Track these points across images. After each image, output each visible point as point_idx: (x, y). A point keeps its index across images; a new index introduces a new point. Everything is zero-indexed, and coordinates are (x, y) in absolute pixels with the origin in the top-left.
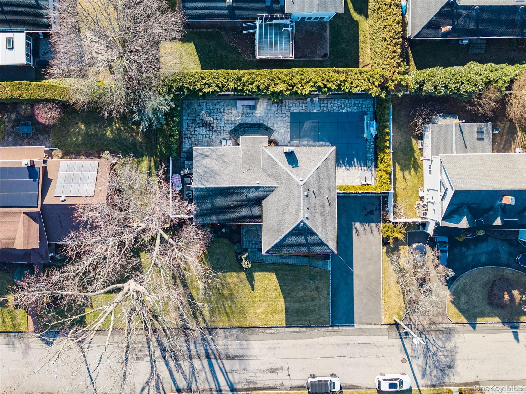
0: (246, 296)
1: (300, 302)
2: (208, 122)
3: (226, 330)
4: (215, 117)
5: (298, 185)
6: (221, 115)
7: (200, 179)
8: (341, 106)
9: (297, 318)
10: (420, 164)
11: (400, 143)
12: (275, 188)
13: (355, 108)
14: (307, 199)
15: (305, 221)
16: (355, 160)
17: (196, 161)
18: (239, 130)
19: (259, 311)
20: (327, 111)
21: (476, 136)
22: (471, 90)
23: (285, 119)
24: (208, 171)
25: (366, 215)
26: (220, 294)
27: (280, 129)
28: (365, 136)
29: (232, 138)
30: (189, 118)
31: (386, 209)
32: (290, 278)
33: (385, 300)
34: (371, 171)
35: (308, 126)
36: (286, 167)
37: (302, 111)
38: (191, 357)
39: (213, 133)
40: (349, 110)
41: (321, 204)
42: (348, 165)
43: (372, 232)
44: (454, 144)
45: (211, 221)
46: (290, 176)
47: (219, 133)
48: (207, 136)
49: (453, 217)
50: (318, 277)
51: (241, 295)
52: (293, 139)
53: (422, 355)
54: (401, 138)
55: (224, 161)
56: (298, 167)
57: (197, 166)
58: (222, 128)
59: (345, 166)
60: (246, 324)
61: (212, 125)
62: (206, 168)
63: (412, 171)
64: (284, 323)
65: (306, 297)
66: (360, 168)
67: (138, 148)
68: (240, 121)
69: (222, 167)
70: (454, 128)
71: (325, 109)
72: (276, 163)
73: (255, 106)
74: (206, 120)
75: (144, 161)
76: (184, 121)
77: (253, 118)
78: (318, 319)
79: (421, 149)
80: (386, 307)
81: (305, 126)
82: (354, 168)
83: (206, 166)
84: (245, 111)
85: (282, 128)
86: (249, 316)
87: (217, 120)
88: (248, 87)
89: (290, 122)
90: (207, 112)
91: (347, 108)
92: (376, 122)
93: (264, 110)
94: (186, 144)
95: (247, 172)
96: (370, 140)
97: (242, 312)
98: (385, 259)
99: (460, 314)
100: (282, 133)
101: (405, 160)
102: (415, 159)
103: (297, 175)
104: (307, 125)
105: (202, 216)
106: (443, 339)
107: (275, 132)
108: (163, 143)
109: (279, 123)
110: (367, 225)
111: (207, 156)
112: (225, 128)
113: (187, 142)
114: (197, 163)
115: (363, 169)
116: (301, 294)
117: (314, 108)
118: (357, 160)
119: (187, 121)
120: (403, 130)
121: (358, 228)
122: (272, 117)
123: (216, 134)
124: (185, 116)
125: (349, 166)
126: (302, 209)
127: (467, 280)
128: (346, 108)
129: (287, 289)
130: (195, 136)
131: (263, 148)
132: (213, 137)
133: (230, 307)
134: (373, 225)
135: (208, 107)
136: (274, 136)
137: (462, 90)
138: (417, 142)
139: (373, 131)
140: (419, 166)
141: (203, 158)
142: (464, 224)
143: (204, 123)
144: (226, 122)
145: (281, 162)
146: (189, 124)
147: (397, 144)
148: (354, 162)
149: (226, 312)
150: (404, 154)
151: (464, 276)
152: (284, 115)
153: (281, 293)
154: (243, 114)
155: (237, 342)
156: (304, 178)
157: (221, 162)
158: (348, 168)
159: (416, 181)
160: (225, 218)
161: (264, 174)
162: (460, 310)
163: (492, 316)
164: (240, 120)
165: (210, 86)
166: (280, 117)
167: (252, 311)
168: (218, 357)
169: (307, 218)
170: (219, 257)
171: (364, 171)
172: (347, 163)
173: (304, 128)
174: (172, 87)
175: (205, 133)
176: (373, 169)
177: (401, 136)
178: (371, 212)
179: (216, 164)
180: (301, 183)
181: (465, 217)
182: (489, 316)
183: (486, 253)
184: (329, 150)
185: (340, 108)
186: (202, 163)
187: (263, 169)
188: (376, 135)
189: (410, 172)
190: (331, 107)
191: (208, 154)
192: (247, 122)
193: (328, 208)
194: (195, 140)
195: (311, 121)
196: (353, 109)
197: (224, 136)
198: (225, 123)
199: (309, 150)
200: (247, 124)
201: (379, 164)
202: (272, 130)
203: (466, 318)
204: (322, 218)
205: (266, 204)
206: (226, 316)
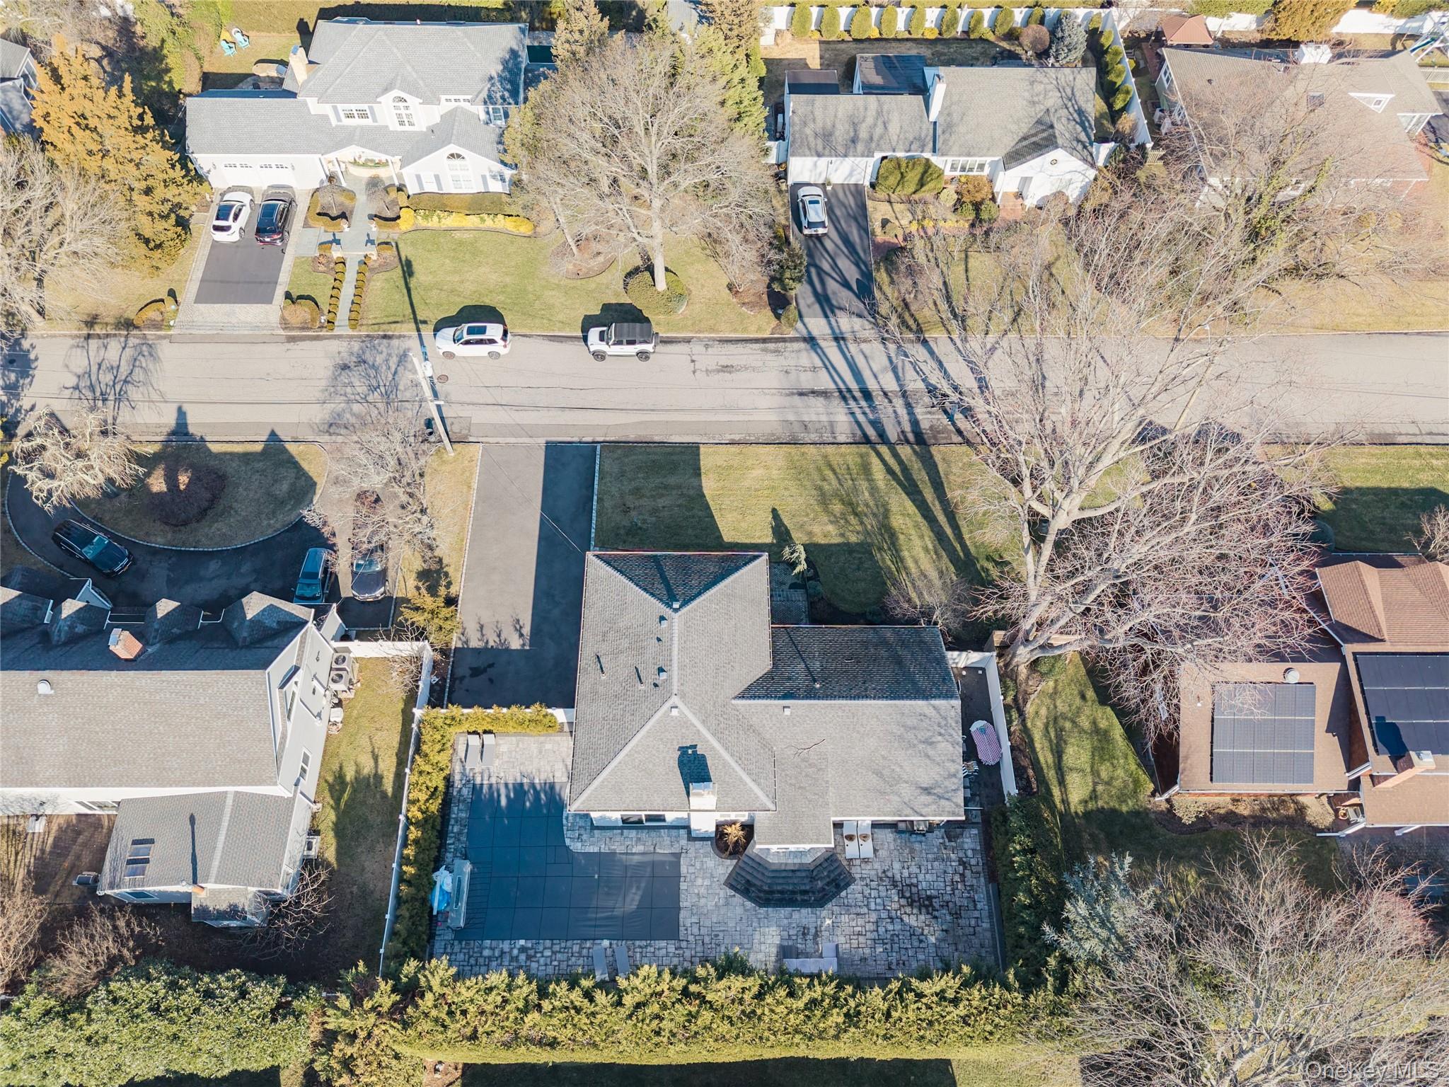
0: (790, 499)
1: (666, 487)
2: (915, 911)
3: (831, 440)
4: (898, 927)
5: (683, 696)
6: (882, 930)
7: (943, 723)
8: (529, 958)
9: (674, 458)
10: (327, 794)
11: (371, 849)
12: (742, 696)
13: (486, 953)
14: (661, 664)
15: (666, 611)
16: (503, 802)
17: (955, 776)
18: (828, 884)
19: (758, 472)
20: (569, 943)
21: (155, 853)
22: (135, 984)
23: (695, 920)
24: (921, 746)
25: (491, 666)
26: (851, 504)
27: (709, 887)
28: (468, 867)
29: (845, 863)
30: (973, 922)
31: (435, 679)
32: (690, 531)
33: (469, 487)
34: (463, 774)
35: (628, 900)
36: (713, 748)
37: (644, 943)
38: (904, 395)
39: (898, 877)
40: (506, 945)
41: (622, 657)
42: (526, 788)
43: (482, 627)
44: (225, 824)
45: (897, 633)
46: (703, 722)
47: (881, 879)
48: (914, 869)
49: (278, 622)
50: (622, 532)
51: (801, 501)
52: (673, 859)
53: (401, 387)
54: (367, 864)
55: (879, 774)
56: (680, 748)
57: (953, 761)
58: (874, 893)
59: (533, 785)
60: (785, 448)
61: (903, 902)
62: (928, 756)
63: (350, 775)
64: (703, 449)
65: (652, 496)
66: (493, 780)
67: (1102, 836)
68: (824, 913)
69: (884, 757)
70: (214, 871)
71: (576, 948)
72: (739, 760)
73: (785, 957)
74: (922, 917)
75: (1081, 802)
76: (985, 914)
77: (786, 921)
78: (627, 456)
79: (314, 831)
80: (467, 474)
81: (637, 898)
82: (511, 781)
83: (928, 762)
84: (810, 943)
85: (703, 891)
86: (781, 462)
87: (890, 918)
88: (823, 994)
89: (679, 908)
90: (921, 941)
91: (511, 952)
92: (432, 909)
93: (756, 946)
94: (972, 846)
95: (816, 741)
96: (455, 856)
97: (798, 471)
98: (456, 570)
99: (298, 459)
100: (703, 878)
101: (364, 803)
102: (336, 808)
103: (685, 724)
104: (632, 901)
105: (921, 641)
106: (348, 416)
107: (723, 879)
108: (1051, 829)
109: (711, 905)
110: (491, 643)
111: (927, 791)
112: (867, 892)
113: (970, 853)
114: (953, 770)
115: (486, 777)
116: (661, 502)
117: (609, 951)
118: (499, 801)
119: (976, 914)
120: (355, 889)
121: (516, 635)
122: (731, 924)
123: (890, 874)
124: (985, 930)
125: (521, 785)
126: (676, 639)
127: (265, 523)
128: (515, 952)
129: (695, 511)
130: (950, 870)
131: (772, 807)
132: (897, 866)
133: (824, 480)
134: (475, 643)
135: (921, 957)
136: (724, 867)
137: (159, 985)
138: (321, 853)
139: (444, 879)
140: (331, 787)
141: (937, 785)
142: (255, 604)
143: (926, 907)
144: (865, 910)
145: (725, 764)
146: (971, 906)
147: (380, 847)
148: (508, 796)
149: (833, 471)
150: (366, 820)
151: (270, 531)
152: (696, 931)
153: (711, 503)
154: (816, 935)
155: (806, 418)
156: (666, 715)
157: (886, 772)
158: (525, 781)
159: (344, 749)
160: (863, 637)
161: (768, 736)
162: (296, 465)
163: (225, 454)
164: (826, 917)
165: (941, 995)
166: (708, 923)
167: (775, 472)
168: (845, 394)
169: (662, 618)
170: (860, 574)
171: (482, 773)
172: (525, 793)
173: (640, 893)
174: (1059, 991)
175: (921, 877)
176: (457, 777)
177: (363, 870)
178: (476, 672)
179: (901, 767)
180: (675, 700)
181: (249, 617)
182: (231, 454)
183: (201, 579)
184: (588, 799)
185: (531, 952)
186: (937, 769)
187: (771, 749)
188: (436, 869)
189: (358, 772)
190: (559, 956)
191: (925, 798)
192: (804, 911)
193: (603, 649)
194: (949, 859)
195: (617, 912)
196: (492, 949)
197: (867, 870)
198: (867, 906)
199: (645, 798)
200: (805, 904)
201: (441, 787)
202: (732, 887)
203: (286, 451)
204: (621, 625)
205: (762, 663)
206: (834, 463)
